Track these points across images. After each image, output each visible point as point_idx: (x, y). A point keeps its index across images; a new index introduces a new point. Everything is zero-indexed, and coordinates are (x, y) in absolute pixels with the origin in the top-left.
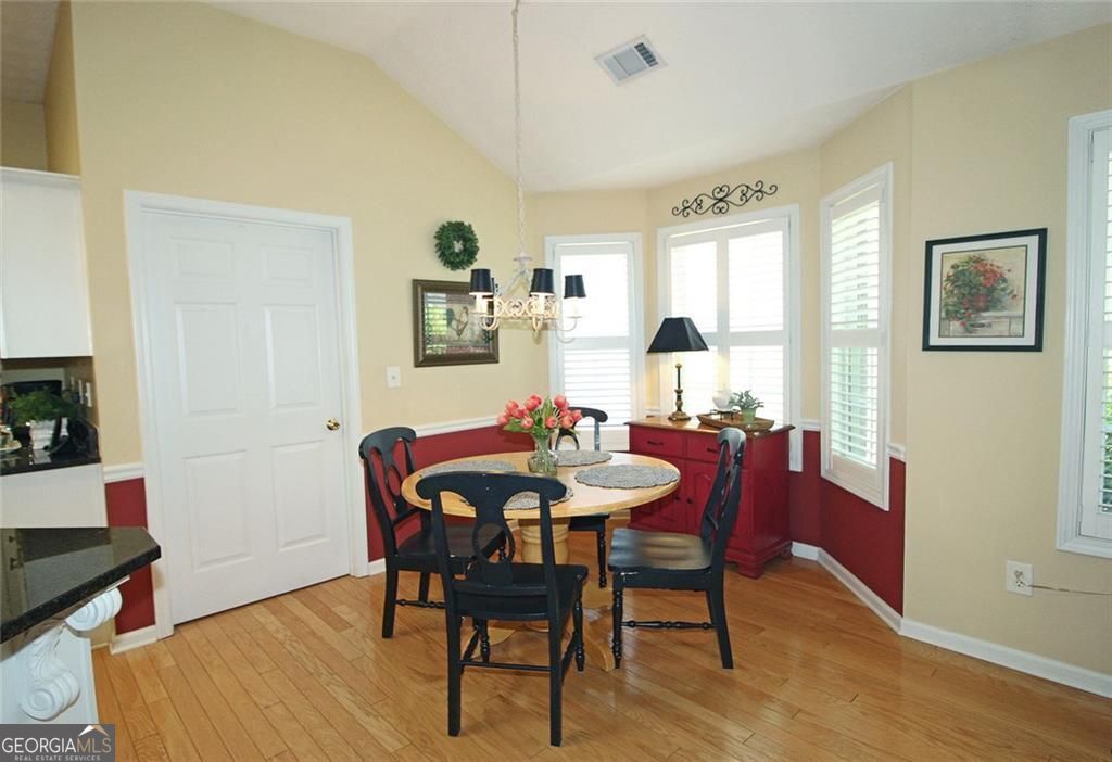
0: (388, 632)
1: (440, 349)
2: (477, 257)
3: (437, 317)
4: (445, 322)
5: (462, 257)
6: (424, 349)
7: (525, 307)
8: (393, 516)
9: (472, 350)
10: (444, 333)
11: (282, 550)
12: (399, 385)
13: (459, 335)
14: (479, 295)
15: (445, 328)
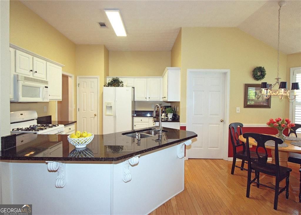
0: (232, 173)
1: (252, 103)
2: (265, 76)
3: (252, 93)
4: (254, 95)
5: (260, 77)
6: (247, 103)
7: (277, 92)
8: (236, 145)
9: (262, 104)
10: (254, 98)
11: (209, 149)
12: (239, 112)
13: (258, 99)
14: (263, 89)
15: (254, 97)
